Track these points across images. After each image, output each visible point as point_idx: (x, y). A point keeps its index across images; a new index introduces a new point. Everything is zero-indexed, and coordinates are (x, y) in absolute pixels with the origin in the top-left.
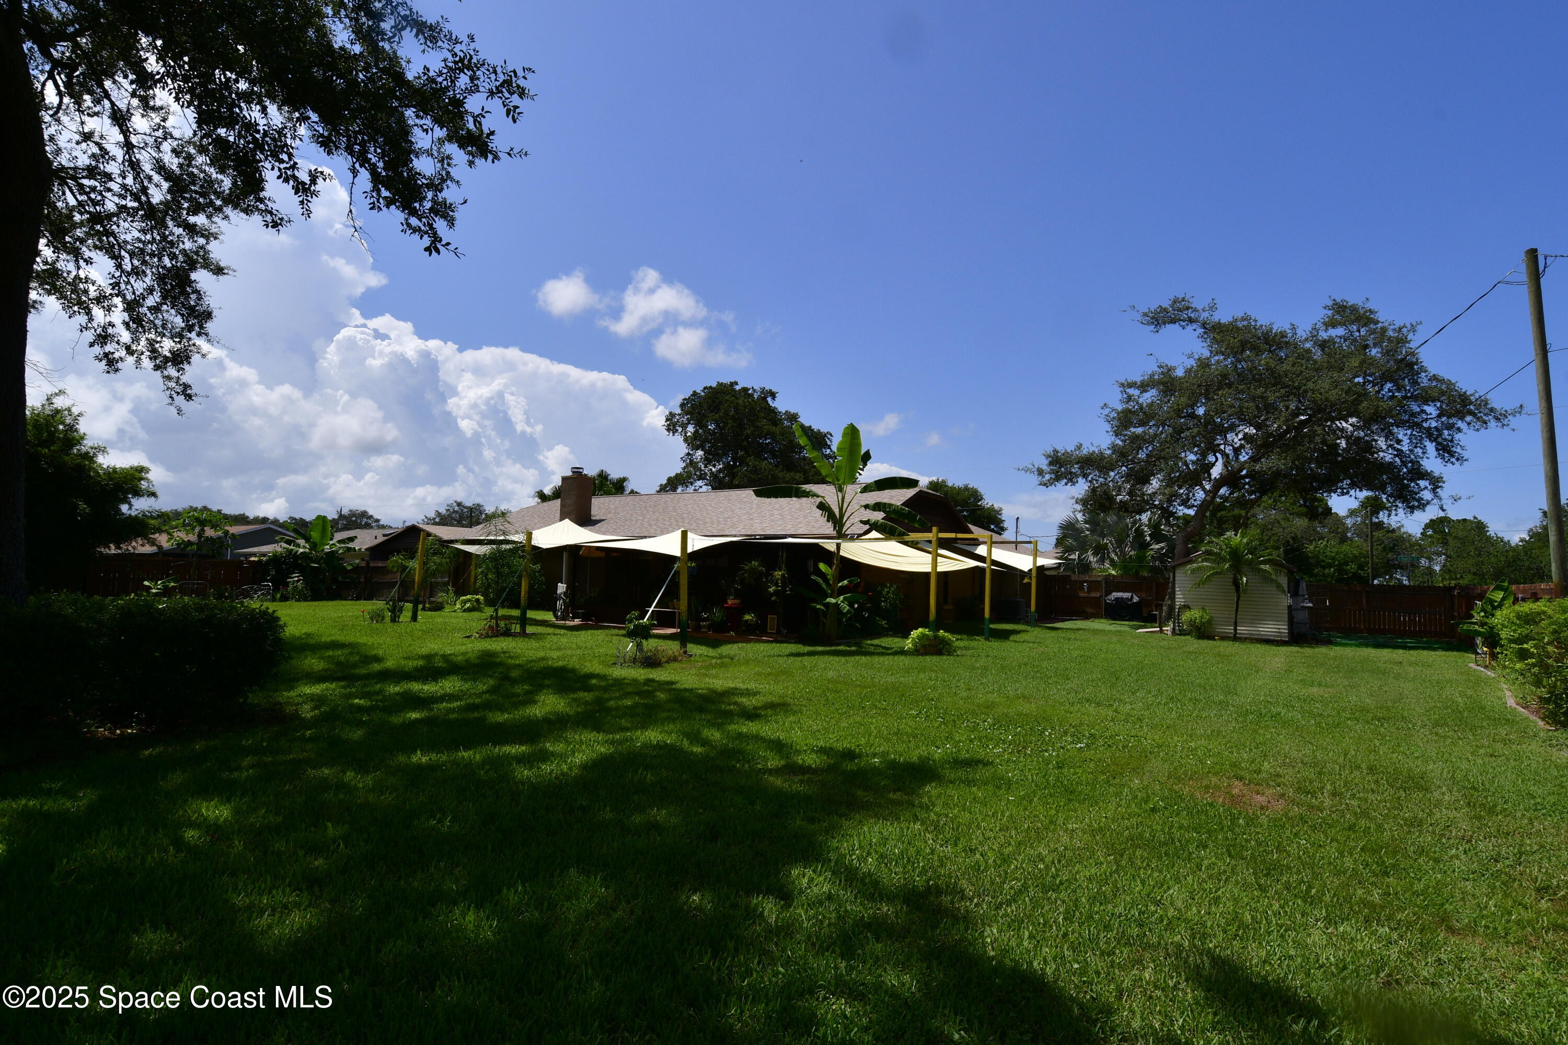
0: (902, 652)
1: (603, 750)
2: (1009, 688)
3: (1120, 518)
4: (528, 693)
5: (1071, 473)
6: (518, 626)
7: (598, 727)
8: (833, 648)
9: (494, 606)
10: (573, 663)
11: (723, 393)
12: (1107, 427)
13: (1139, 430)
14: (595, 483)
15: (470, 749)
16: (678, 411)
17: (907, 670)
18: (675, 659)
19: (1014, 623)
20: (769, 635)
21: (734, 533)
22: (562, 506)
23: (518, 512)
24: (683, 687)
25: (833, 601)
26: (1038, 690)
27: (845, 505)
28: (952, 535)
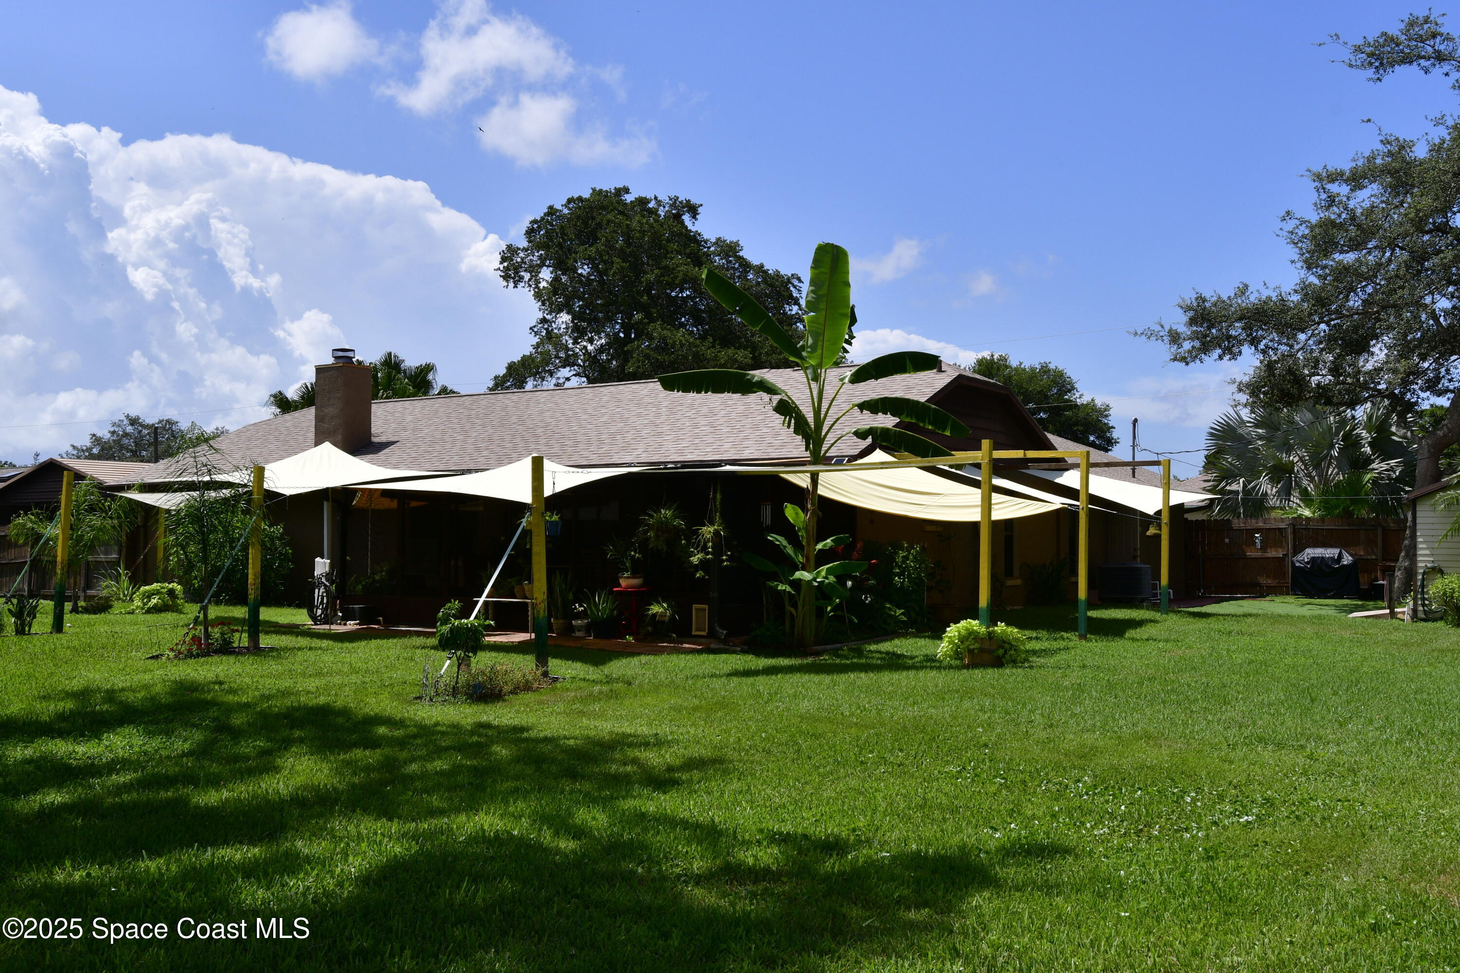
0: (931, 662)
1: (398, 849)
2: (1122, 722)
3: (1319, 417)
4: (264, 753)
5: (1229, 337)
6: (245, 636)
7: (387, 812)
8: (810, 660)
9: (202, 601)
10: (344, 699)
11: (603, 208)
12: (1293, 253)
13: (1350, 258)
14: (375, 377)
15: (160, 856)
16: (523, 243)
17: (941, 696)
18: (526, 687)
19: (1131, 607)
20: (694, 639)
21: (628, 460)
22: (319, 419)
23: (239, 433)
24: (542, 735)
25: (806, 576)
26: (1173, 724)
27: (825, 405)
28: (1018, 454)
